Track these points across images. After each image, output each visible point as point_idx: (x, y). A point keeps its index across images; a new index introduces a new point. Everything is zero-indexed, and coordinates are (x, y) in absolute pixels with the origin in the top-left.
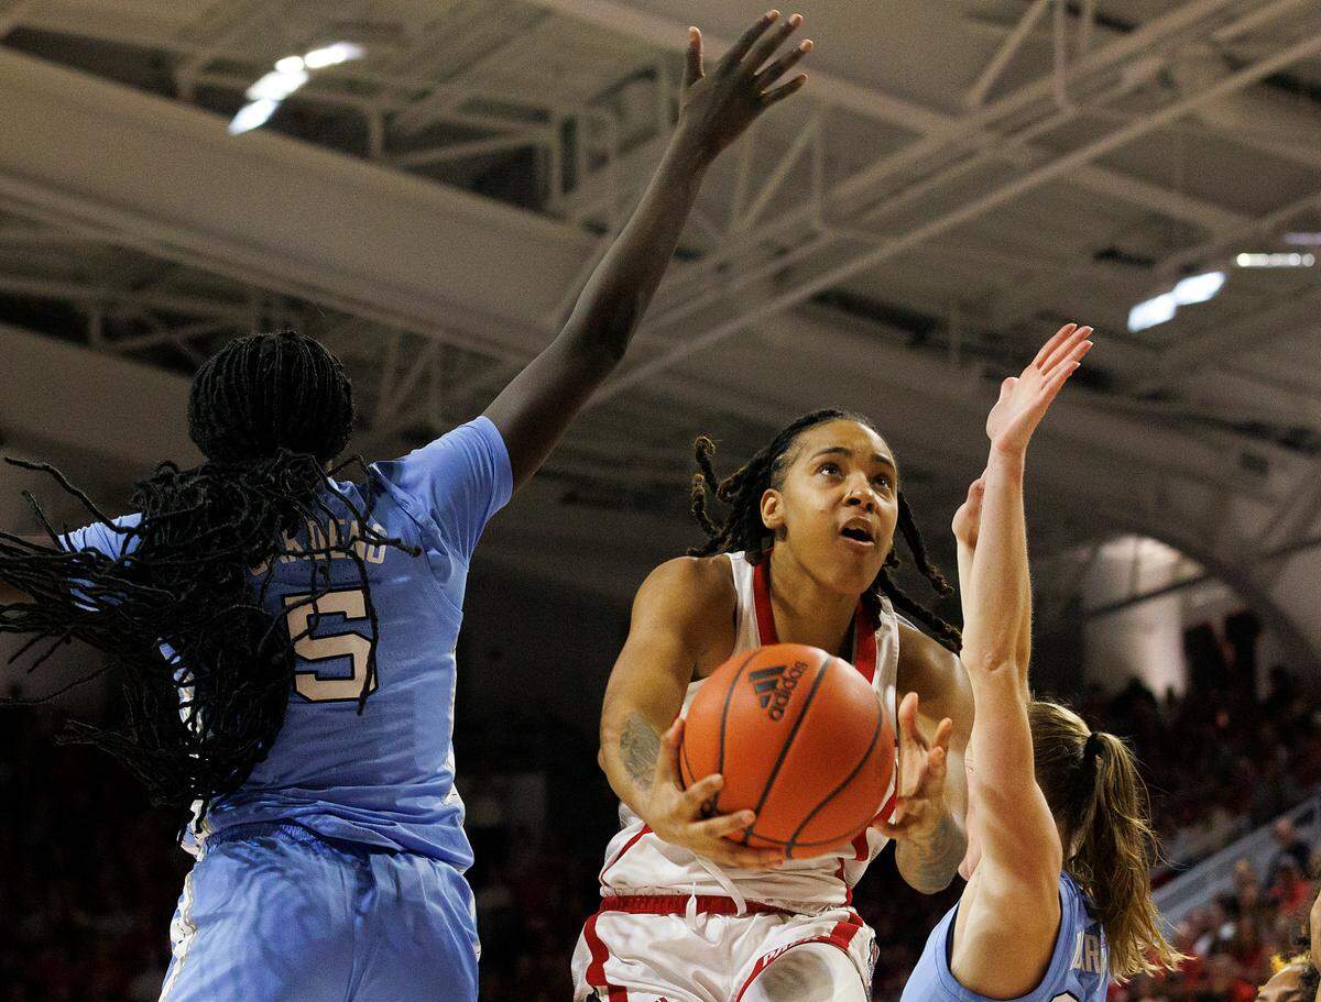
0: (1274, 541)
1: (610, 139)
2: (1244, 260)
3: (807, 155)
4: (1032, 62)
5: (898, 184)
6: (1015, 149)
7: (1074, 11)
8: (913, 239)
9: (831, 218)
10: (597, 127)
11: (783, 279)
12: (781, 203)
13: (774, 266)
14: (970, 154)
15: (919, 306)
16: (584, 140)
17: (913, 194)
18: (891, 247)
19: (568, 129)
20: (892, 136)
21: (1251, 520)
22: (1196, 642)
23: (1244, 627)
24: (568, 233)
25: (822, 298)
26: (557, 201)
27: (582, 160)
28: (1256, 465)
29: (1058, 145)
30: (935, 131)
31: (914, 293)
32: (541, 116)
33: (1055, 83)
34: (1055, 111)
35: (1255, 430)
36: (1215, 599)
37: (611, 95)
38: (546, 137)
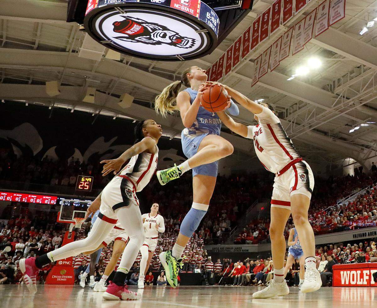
0: (365, 158)
1: (292, 111)
2: (362, 125)
3: (314, 113)
4: (339, 102)
6: (337, 112)
7: (344, 97)
8: (325, 122)
9: (316, 120)
11: (310, 127)
12: (310, 118)
13: (309, 125)
14: (332, 112)
15: (326, 131)
16: (289, 111)
18: (323, 123)
19: (287, 110)
20: (324, 110)
21: (362, 156)
22: (356, 170)
23: (361, 168)
24: (287, 122)
25: (314, 129)
26: (285, 118)
27: (288, 114)
28: (363, 149)
29: (341, 111)
30: (328, 110)
31: (325, 129)
32: (284, 108)
33: (342, 105)
34: (342, 108)
35: (363, 145)
36: (358, 165)
37: (292, 106)
38: (284, 111)
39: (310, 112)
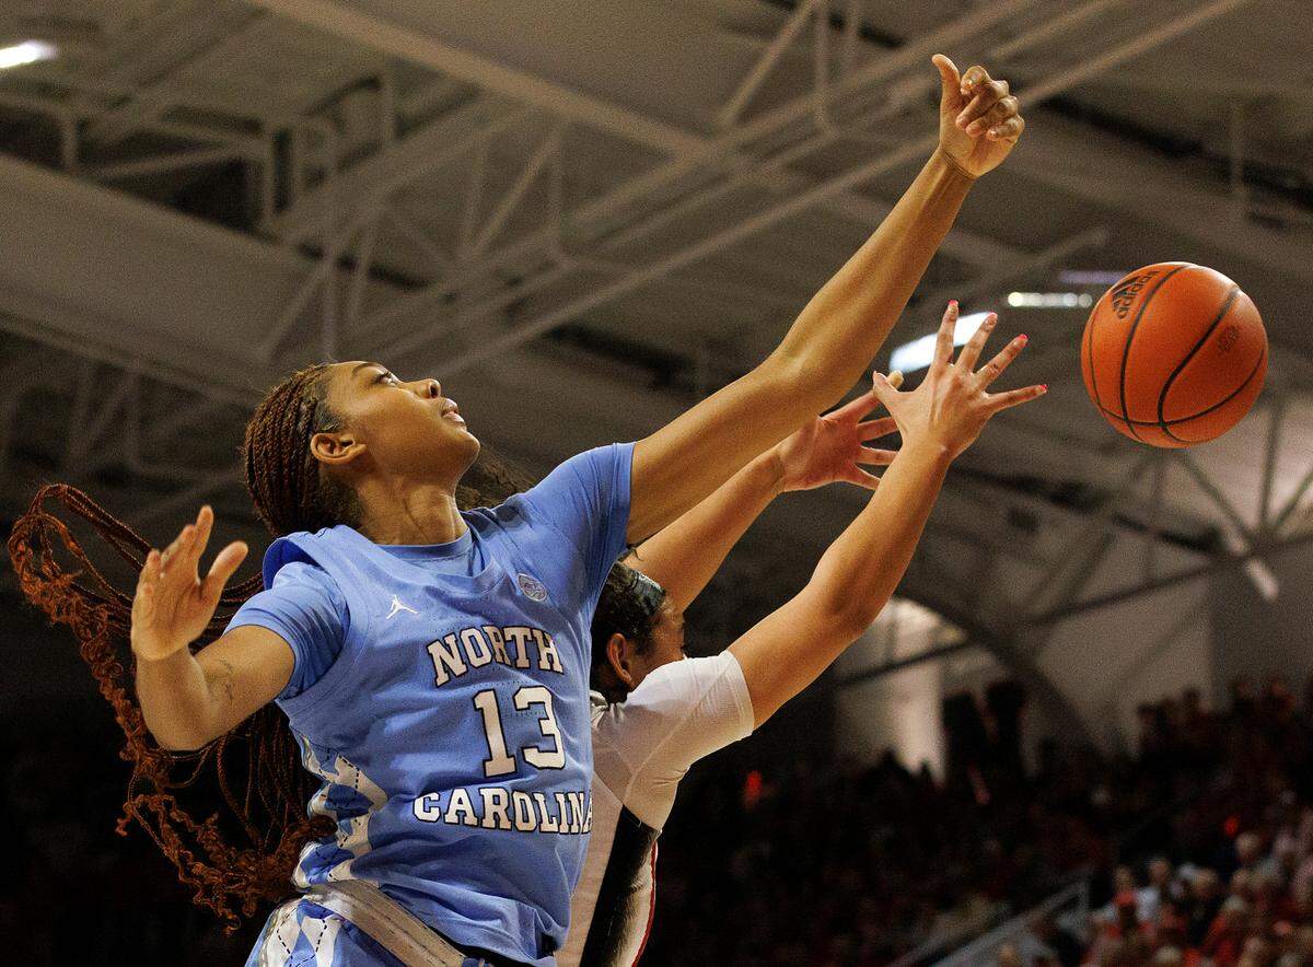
0: (1042, 606)
1: (327, 155)
2: (1016, 299)
3: (544, 176)
4: (791, 79)
5: (643, 210)
6: (771, 174)
7: (837, 22)
8: (658, 271)
9: (569, 246)
10: (314, 140)
11: (514, 313)
12: (517, 227)
13: (508, 297)
14: (721, 178)
16: (300, 156)
17: (660, 221)
18: (635, 279)
19: (282, 142)
20: (640, 157)
21: (1017, 581)
22: (956, 714)
23: (1008, 697)
24: (284, 257)
25: (559, 334)
26: (268, 222)
27: (297, 175)
28: (1024, 523)
29: (819, 170)
30: (686, 153)
32: (252, 127)
33: (816, 103)
34: (816, 133)
35: (1025, 484)
36: (977, 667)
37: (330, 106)
38: (258, 150)
39: (504, 163)
